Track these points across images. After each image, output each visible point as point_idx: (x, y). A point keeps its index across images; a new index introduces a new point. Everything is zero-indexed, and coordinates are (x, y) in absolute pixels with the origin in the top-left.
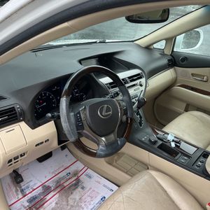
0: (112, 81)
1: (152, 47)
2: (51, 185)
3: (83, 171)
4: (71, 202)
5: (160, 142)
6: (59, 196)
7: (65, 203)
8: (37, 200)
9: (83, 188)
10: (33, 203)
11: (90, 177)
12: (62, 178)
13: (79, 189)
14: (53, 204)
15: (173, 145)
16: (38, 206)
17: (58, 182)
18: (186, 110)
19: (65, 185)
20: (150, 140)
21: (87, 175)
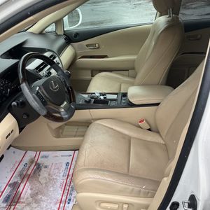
0: (42, 61)
1: (44, 32)
2: (16, 180)
3: (37, 156)
4: (43, 181)
5: (93, 100)
6: (30, 183)
7: (38, 185)
8: (11, 197)
9: (46, 167)
10: (10, 201)
11: (46, 157)
12: (23, 170)
13: (43, 169)
14: (29, 191)
15: (102, 97)
16: (16, 200)
17: (20, 175)
18: (93, 76)
19: (29, 173)
20: (86, 101)
21: (43, 157)
